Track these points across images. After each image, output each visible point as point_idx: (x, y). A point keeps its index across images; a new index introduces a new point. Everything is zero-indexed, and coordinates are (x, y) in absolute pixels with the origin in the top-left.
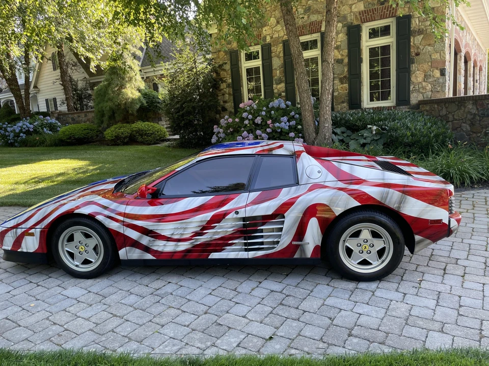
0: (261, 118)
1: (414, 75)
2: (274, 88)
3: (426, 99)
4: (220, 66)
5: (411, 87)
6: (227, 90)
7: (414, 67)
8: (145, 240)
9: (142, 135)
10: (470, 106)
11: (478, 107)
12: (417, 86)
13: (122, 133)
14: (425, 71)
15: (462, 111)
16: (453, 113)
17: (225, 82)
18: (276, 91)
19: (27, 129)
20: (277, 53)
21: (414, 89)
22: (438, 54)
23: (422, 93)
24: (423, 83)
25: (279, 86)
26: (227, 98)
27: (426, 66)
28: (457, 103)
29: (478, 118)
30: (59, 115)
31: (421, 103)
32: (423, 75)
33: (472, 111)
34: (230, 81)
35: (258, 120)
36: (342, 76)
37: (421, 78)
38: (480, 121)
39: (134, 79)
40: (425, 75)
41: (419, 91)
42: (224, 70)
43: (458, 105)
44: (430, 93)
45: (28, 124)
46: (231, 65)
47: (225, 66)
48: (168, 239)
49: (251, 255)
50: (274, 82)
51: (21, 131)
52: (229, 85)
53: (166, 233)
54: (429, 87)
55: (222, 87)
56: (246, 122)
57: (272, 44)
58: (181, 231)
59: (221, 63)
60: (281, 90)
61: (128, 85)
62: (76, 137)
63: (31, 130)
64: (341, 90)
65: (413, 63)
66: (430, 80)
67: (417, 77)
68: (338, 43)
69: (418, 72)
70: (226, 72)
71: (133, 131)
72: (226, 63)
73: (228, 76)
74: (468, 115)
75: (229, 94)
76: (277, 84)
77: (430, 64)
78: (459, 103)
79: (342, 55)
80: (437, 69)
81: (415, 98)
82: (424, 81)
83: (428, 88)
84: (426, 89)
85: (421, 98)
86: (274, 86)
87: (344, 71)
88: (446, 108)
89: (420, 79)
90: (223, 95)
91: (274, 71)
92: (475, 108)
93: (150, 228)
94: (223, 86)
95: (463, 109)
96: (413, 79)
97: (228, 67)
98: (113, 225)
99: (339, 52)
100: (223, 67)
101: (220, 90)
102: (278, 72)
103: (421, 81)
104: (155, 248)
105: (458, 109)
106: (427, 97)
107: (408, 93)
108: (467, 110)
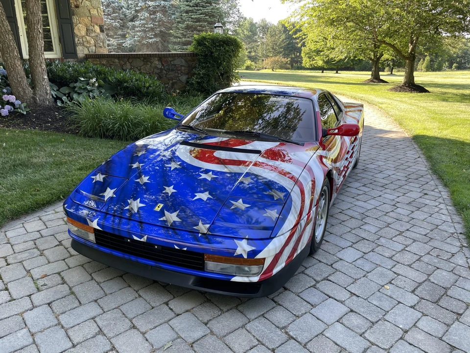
1: (76, 28)
3: (91, 53)
5: (76, 40)
7: (75, 19)
10: (156, 62)
11: (163, 63)
12: (81, 40)
14: (86, 25)
15: (148, 66)
16: (139, 68)
21: (79, 42)
22: (96, 10)
23: (87, 47)
24: (87, 37)
27: (87, 20)
28: (142, 59)
29: (164, 71)
31: (87, 57)
32: (85, 29)
33: (158, 66)
37: (84, 32)
38: (166, 74)
40: (87, 30)
41: (83, 45)
43: (143, 61)
44: (94, 48)
54: (92, 42)
65: (74, 15)
66: (93, 35)
67: (80, 30)
69: (80, 25)
74: (155, 70)
77: (89, 18)
78: (145, 59)
80: (97, 25)
81: (81, 52)
82: (87, 35)
83: (91, 42)
84: (90, 43)
85: (86, 52)
88: (131, 63)
89: (83, 33)
92: (160, 64)
95: (149, 64)
96: (76, 31)
103: (84, 35)
105: (144, 64)
106: (92, 52)
107: (74, 46)
108: (153, 65)
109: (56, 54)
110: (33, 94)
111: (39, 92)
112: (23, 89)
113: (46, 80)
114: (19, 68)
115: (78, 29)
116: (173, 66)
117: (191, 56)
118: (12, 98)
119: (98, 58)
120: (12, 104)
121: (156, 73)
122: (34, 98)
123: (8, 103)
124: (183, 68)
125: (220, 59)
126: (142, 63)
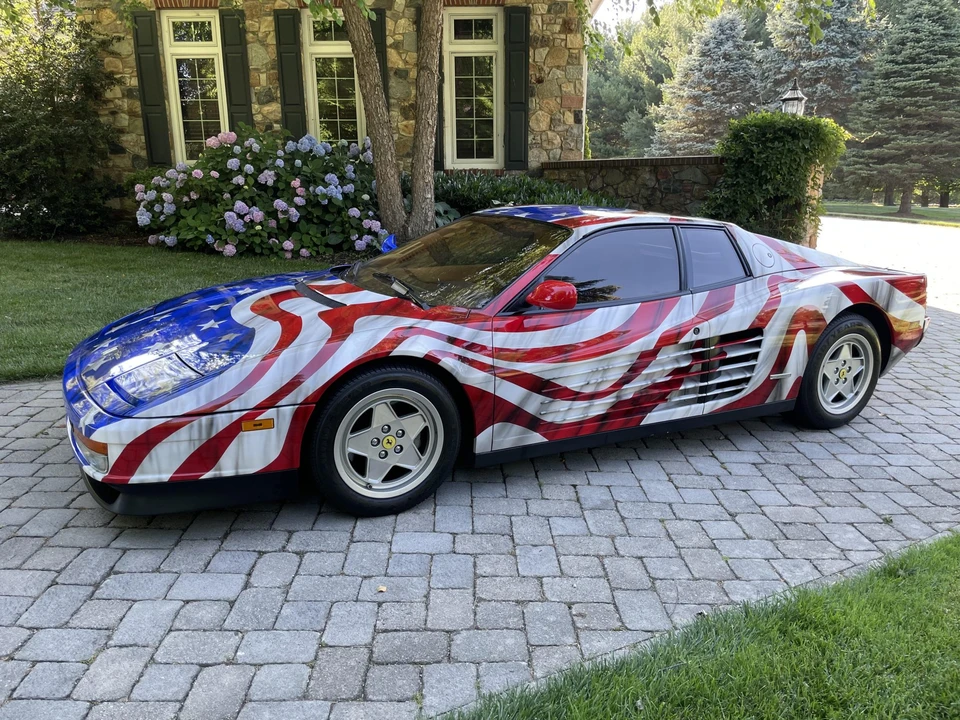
0: (273, 172)
1: (533, 117)
2: (254, 112)
3: (552, 161)
4: (104, 44)
5: (530, 138)
6: (125, 104)
7: (533, 103)
8: (533, 404)
10: (646, 176)
11: (659, 178)
12: (538, 138)
14: (551, 112)
15: (631, 183)
16: (615, 187)
17: (120, 82)
18: (258, 118)
20: (260, 35)
21: (534, 142)
22: (572, 85)
23: (546, 150)
24: (549, 133)
25: (266, 109)
26: (126, 123)
27: (553, 104)
28: (623, 169)
29: (659, 194)
31: (545, 167)
32: (549, 119)
33: (648, 183)
34: (134, 82)
35: (268, 177)
36: (406, 104)
37: (545, 123)
38: (662, 199)
40: (551, 119)
41: (541, 147)
42: (116, 55)
43: (624, 173)
44: (559, 151)
46: (137, 45)
47: (116, 44)
48: (575, 396)
49: (708, 407)
50: (254, 99)
52: (130, 91)
53: (573, 385)
54: (557, 140)
55: (109, 95)
56: (239, 180)
57: (247, 13)
58: (598, 378)
59: (106, 36)
60: (272, 117)
64: (403, 130)
65: (533, 95)
66: (560, 128)
67: (539, 121)
68: (399, 38)
69: (540, 112)
70: (121, 59)
72: (119, 39)
73: (129, 70)
74: (643, 191)
75: (132, 114)
76: (262, 103)
77: (559, 100)
78: (627, 170)
79: (406, 62)
80: (570, 111)
81: (536, 158)
82: (550, 130)
83: (555, 142)
84: (553, 143)
85: (544, 158)
86: (255, 107)
87: (409, 94)
88: (603, 177)
89: (544, 126)
90: (113, 113)
91: (253, 74)
92: (654, 179)
93: (546, 376)
94: (114, 93)
95: (633, 178)
96: (532, 124)
97: (127, 48)
98: (474, 378)
99: (400, 54)
100: (111, 48)
101: (104, 103)
102: (263, 77)
103: (544, 128)
104: (549, 419)
105: (625, 179)
106: (554, 158)
107: (525, 148)
108: (640, 181)
109: (497, 162)
110: (406, 221)
111: (414, 219)
112: (393, 212)
113: (428, 201)
114: (392, 179)
115: (537, 119)
116: (678, 183)
117: (716, 163)
118: (376, 225)
119: (558, 169)
120: (375, 234)
121: (643, 197)
122: (405, 228)
123: (370, 232)
124: (696, 187)
125: (766, 166)
126: (622, 177)
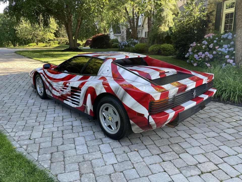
0: (213, 44)
4: (211, 13)
6: (212, 27)
8: (50, 88)
9: (164, 51)
13: (155, 49)
17: (212, 22)
19: (125, 44)
26: (211, 32)
30: (141, 39)
34: (214, 22)
35: (211, 46)
39: (167, 22)
42: (213, 15)
45: (126, 42)
46: (217, 12)
47: (213, 12)
48: (55, 90)
51: (123, 45)
52: (213, 24)
53: (54, 87)
55: (209, 26)
56: (204, 46)
58: (57, 87)
59: (212, 10)
61: (163, 25)
62: (139, 49)
63: (127, 45)
71: (160, 48)
72: (214, 11)
73: (214, 19)
75: (213, 30)
90: (209, 30)
94: (210, 24)
101: (208, 27)
104: (52, 92)
118: (231, 61)
120: (230, 64)
